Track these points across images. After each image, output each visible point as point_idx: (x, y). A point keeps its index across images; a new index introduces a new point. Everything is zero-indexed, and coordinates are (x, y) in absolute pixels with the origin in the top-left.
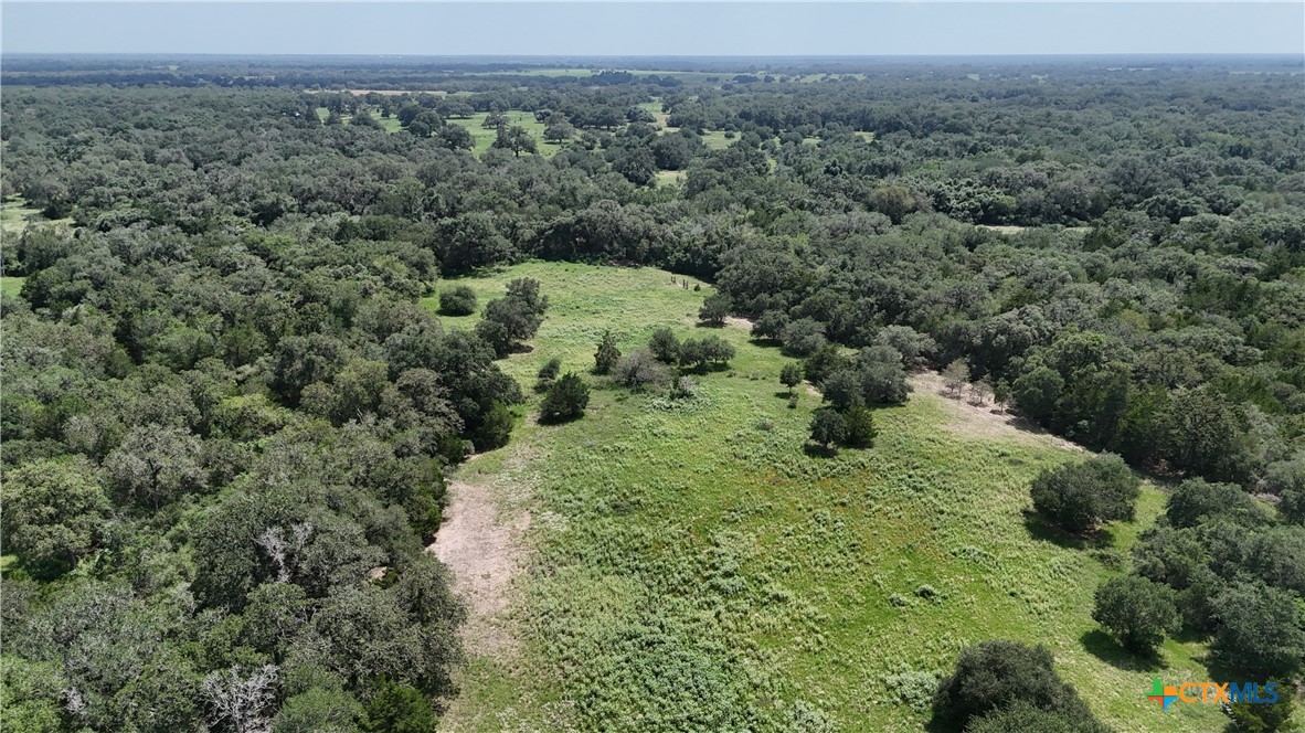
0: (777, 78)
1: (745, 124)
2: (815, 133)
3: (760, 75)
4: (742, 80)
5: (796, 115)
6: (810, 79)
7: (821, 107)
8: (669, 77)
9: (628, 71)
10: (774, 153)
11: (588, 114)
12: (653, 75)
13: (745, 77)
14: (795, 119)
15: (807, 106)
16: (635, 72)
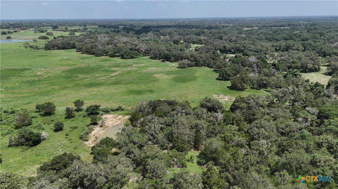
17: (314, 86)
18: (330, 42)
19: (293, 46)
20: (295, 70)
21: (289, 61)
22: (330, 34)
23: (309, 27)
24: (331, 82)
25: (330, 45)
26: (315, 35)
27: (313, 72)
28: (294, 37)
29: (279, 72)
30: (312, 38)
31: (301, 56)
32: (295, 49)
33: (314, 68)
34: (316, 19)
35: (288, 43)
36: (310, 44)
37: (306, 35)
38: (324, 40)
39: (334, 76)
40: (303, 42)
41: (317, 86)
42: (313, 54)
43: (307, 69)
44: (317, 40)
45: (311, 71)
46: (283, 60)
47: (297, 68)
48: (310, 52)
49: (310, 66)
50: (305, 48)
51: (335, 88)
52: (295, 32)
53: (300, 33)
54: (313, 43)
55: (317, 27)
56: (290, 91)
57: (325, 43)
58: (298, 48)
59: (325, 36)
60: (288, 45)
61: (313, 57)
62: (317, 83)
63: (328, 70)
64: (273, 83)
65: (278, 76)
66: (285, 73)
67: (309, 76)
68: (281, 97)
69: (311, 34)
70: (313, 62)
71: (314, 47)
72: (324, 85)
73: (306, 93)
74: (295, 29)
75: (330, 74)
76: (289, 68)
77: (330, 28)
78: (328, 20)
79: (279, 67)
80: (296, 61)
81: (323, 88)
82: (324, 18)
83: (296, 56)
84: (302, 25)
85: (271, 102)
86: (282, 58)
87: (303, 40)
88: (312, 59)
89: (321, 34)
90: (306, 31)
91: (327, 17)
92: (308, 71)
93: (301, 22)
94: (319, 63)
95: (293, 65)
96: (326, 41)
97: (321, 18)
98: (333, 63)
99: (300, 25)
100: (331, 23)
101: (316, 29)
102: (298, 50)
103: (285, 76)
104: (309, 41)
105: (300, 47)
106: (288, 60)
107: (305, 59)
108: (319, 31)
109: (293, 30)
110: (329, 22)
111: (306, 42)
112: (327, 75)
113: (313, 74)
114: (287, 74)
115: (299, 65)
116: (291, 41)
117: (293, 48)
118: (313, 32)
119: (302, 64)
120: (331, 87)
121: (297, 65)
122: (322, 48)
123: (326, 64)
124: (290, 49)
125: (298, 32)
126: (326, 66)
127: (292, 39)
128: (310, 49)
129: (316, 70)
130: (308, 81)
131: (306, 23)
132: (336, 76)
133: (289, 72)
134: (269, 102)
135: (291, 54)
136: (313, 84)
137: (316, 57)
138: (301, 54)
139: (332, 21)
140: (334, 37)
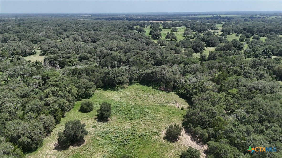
0: (262, 17)
1: (244, 31)
2: (266, 35)
3: (258, 16)
4: (252, 18)
5: (261, 30)
6: (272, 17)
7: (270, 27)
8: (231, 17)
9: (220, 15)
10: (248, 42)
11: (198, 28)
12: (227, 17)
13: (253, 17)
14: (260, 31)
15: (266, 27)
16: (222, 16)
17: (35, 64)
18: (37, 33)
19: (10, 38)
20: (18, 55)
21: (11, 49)
22: (36, 27)
23: (19, 22)
24: (45, 59)
25: (38, 35)
26: (25, 28)
27: (32, 55)
28: (8, 30)
29: (5, 59)
30: (23, 30)
31: (19, 45)
32: (13, 40)
33: (32, 52)
34: (22, 15)
35: (5, 35)
36: (23, 35)
37: (17, 28)
38: (33, 31)
39: (46, 55)
40: (17, 34)
41: (37, 64)
42: (27, 42)
43: (26, 54)
44: (27, 32)
45: (30, 54)
46: (5, 49)
47: (19, 54)
48: (25, 41)
49: (28, 51)
50: (20, 38)
51: (49, 62)
52: (8, 27)
53: (12, 27)
54: (25, 34)
55: (24, 22)
56: (18, 69)
57: (34, 34)
58: (15, 39)
59: (33, 29)
60: (5, 37)
61: (28, 44)
62: (36, 62)
63: (42, 51)
64: (3, 67)
65: (5, 61)
66: (10, 59)
67: (29, 58)
68: (13, 74)
69: (21, 28)
70: (29, 48)
71: (26, 37)
72: (41, 62)
73: (31, 68)
74: (7, 24)
75: (43, 54)
76: (12, 54)
77: (35, 22)
78: (32, 16)
79: (4, 55)
80: (16, 48)
81: (42, 64)
82: (28, 15)
83: (15, 45)
84: (12, 20)
85: (6, 80)
86: (4, 47)
87: (17, 33)
88: (28, 46)
89: (30, 27)
90: (17, 25)
91: (30, 14)
92: (28, 55)
93: (10, 18)
94: (34, 48)
95: (15, 52)
96: (34, 32)
97: (26, 14)
98: (43, 46)
99: (10, 21)
100: (34, 18)
101: (25, 24)
102: (15, 40)
103: (11, 61)
104: (22, 33)
105: (16, 38)
106: (9, 48)
107: (23, 47)
108: (27, 25)
109: (5, 25)
110: (33, 17)
111: (19, 34)
112: (42, 55)
113: (32, 56)
114: (12, 59)
115: (19, 51)
116: (7, 34)
117: (11, 39)
118: (23, 26)
119: (22, 50)
120: (46, 62)
121: (18, 51)
122: (33, 38)
123: (39, 48)
124: (8, 40)
125: (10, 26)
126: (39, 50)
127: (7, 32)
128: (24, 39)
129: (34, 53)
130: (30, 61)
131: (15, 19)
132: (47, 55)
133: (14, 57)
134: (5, 81)
135: (10, 44)
136: (34, 63)
137: (30, 44)
138: (18, 43)
139: (35, 17)
140: (39, 29)
